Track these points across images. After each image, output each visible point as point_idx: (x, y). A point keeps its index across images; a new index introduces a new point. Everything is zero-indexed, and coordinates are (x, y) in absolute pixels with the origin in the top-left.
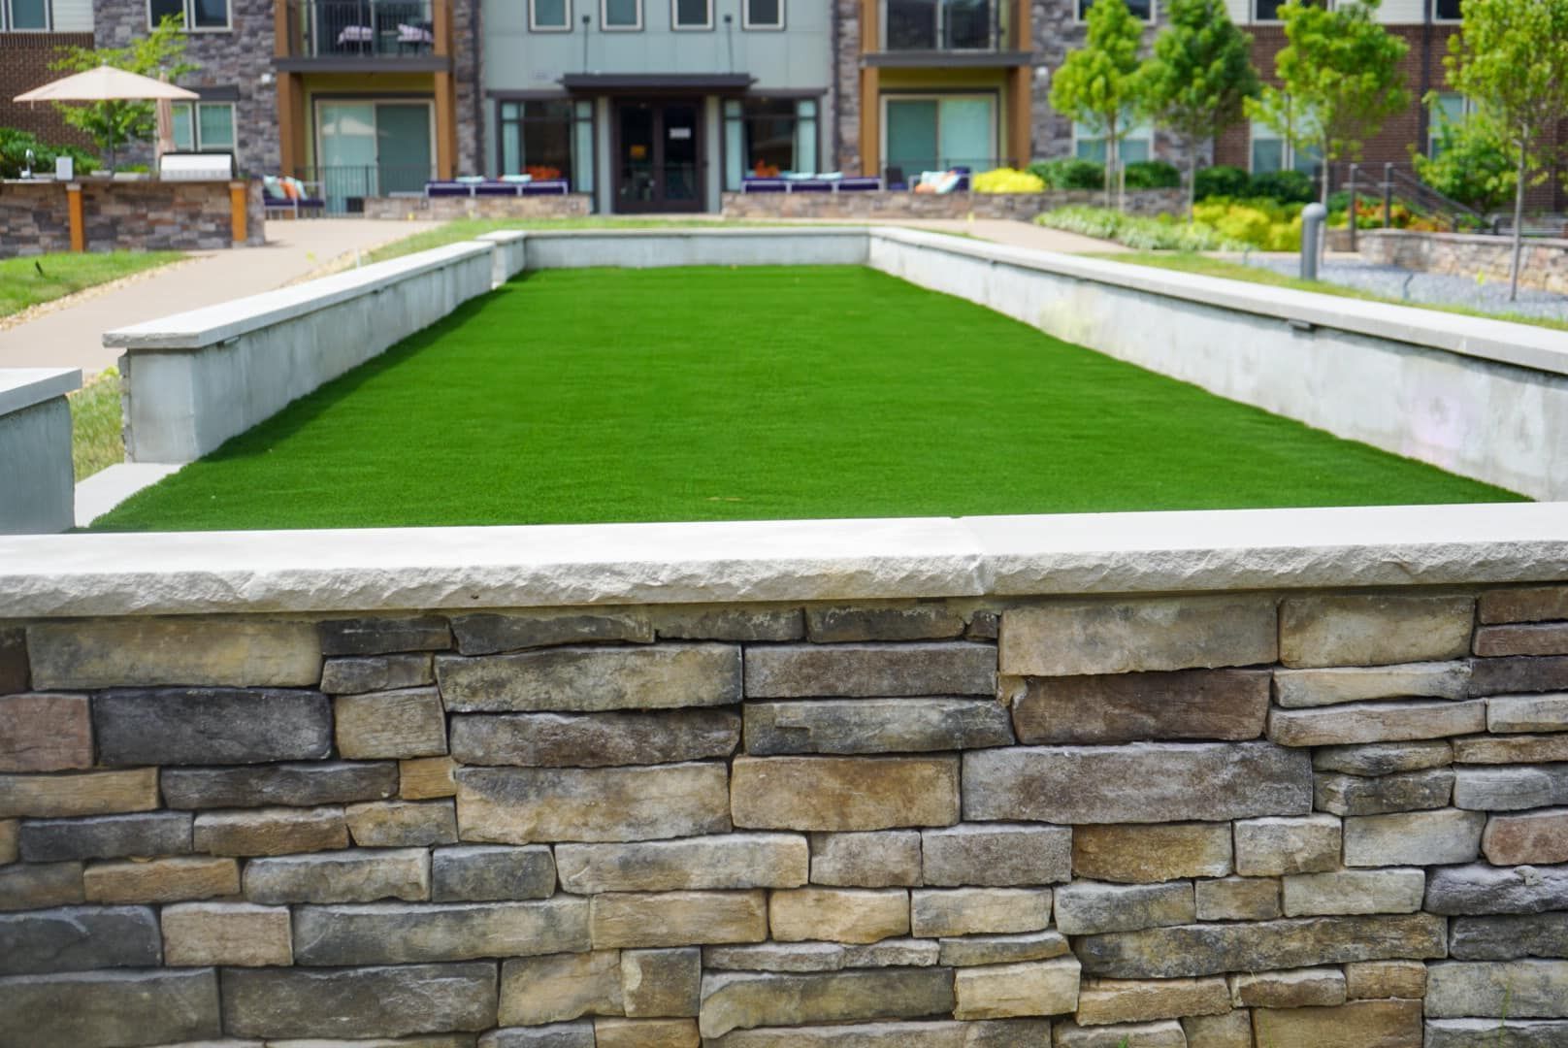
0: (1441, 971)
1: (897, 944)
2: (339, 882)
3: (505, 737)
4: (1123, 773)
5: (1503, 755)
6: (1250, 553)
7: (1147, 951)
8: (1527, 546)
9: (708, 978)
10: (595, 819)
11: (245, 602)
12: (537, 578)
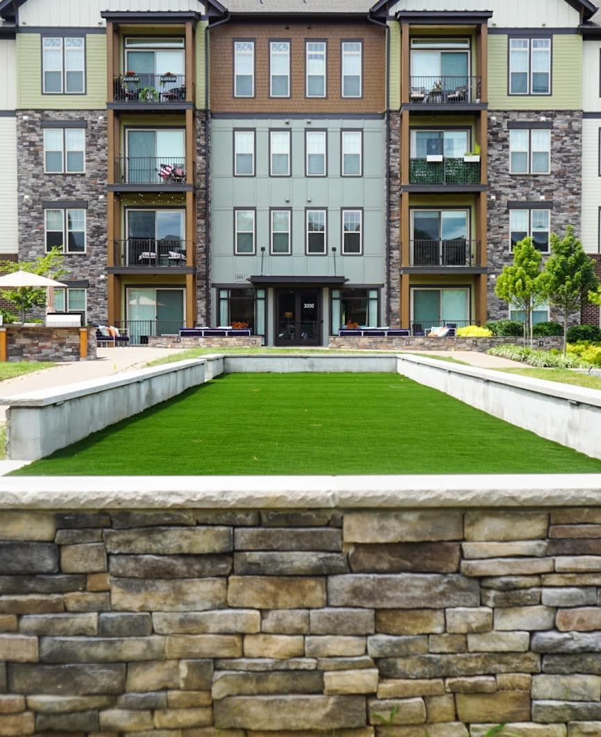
0: (538, 678)
1: (298, 660)
2: (59, 626)
3: (132, 565)
4: (396, 586)
5: (562, 582)
6: (448, 491)
7: (408, 667)
8: (567, 491)
9: (216, 673)
10: (169, 601)
11: (23, 504)
12: (145, 496)
